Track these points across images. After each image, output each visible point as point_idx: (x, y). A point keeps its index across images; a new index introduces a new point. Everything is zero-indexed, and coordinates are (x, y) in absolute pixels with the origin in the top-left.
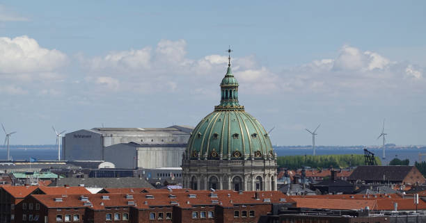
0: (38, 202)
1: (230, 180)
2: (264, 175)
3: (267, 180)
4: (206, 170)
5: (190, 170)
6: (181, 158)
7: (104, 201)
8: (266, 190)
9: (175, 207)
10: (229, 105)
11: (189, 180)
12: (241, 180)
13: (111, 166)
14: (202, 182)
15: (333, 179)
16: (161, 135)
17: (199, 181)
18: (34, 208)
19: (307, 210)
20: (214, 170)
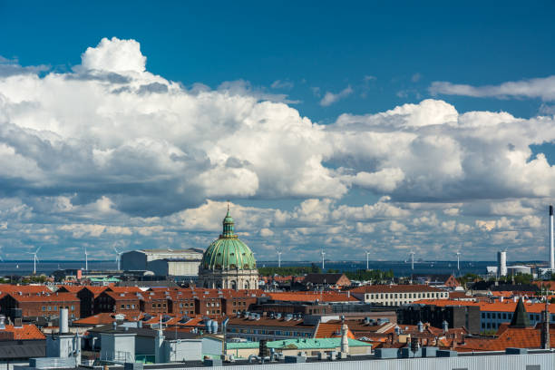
0: (109, 296)
1: (229, 282)
2: (250, 279)
3: (252, 283)
5: (204, 276)
6: (198, 269)
7: (151, 296)
9: (196, 300)
10: (228, 235)
12: (236, 282)
13: (152, 274)
15: (293, 282)
16: (183, 254)
17: (209, 283)
18: (107, 300)
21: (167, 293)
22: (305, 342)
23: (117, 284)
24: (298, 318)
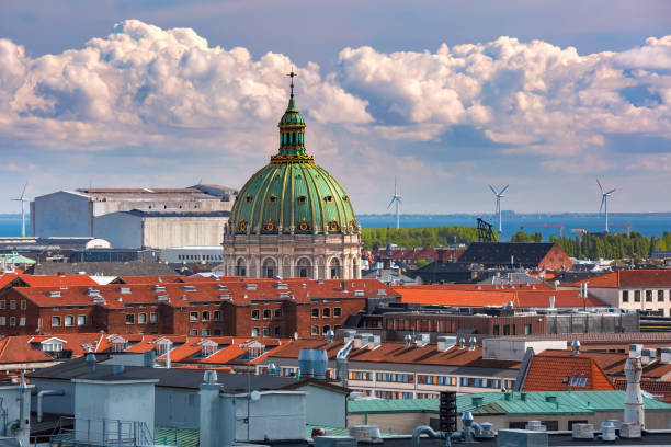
0: (23, 298)
1: (293, 264)
2: (343, 256)
3: (347, 264)
4: (258, 250)
5: (235, 250)
6: (223, 232)
7: (123, 295)
8: (346, 277)
9: (226, 304)
10: (291, 156)
11: (234, 264)
12: (309, 264)
13: (105, 244)
14: (253, 267)
15: (440, 262)
16: (179, 200)
17: (248, 265)
18: (18, 306)
19: (417, 307)
20: (270, 250)
21: (160, 289)
22: (523, 398)
23: (31, 270)
24: (468, 344)
